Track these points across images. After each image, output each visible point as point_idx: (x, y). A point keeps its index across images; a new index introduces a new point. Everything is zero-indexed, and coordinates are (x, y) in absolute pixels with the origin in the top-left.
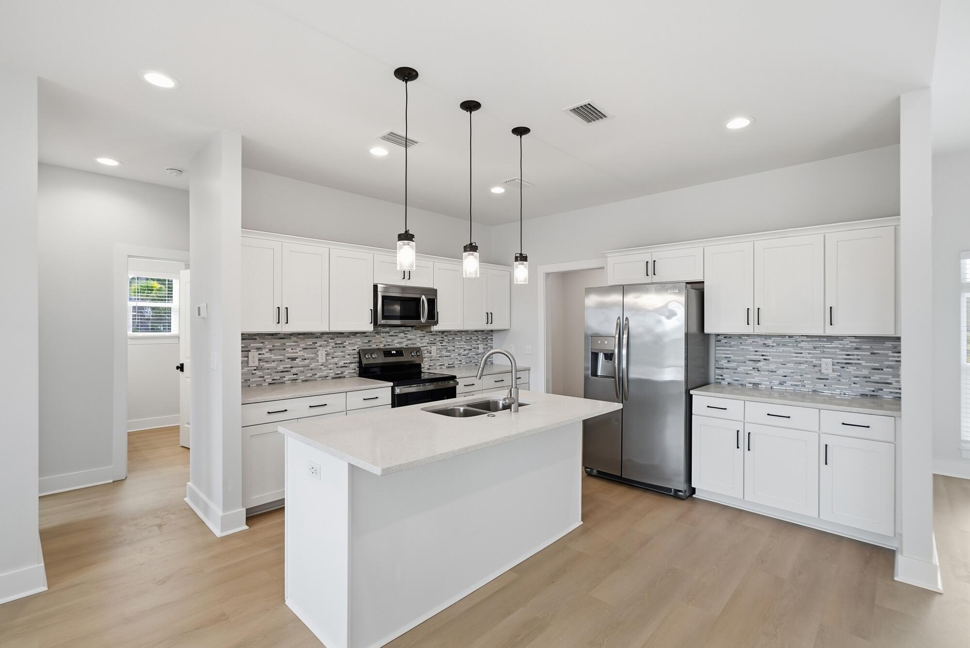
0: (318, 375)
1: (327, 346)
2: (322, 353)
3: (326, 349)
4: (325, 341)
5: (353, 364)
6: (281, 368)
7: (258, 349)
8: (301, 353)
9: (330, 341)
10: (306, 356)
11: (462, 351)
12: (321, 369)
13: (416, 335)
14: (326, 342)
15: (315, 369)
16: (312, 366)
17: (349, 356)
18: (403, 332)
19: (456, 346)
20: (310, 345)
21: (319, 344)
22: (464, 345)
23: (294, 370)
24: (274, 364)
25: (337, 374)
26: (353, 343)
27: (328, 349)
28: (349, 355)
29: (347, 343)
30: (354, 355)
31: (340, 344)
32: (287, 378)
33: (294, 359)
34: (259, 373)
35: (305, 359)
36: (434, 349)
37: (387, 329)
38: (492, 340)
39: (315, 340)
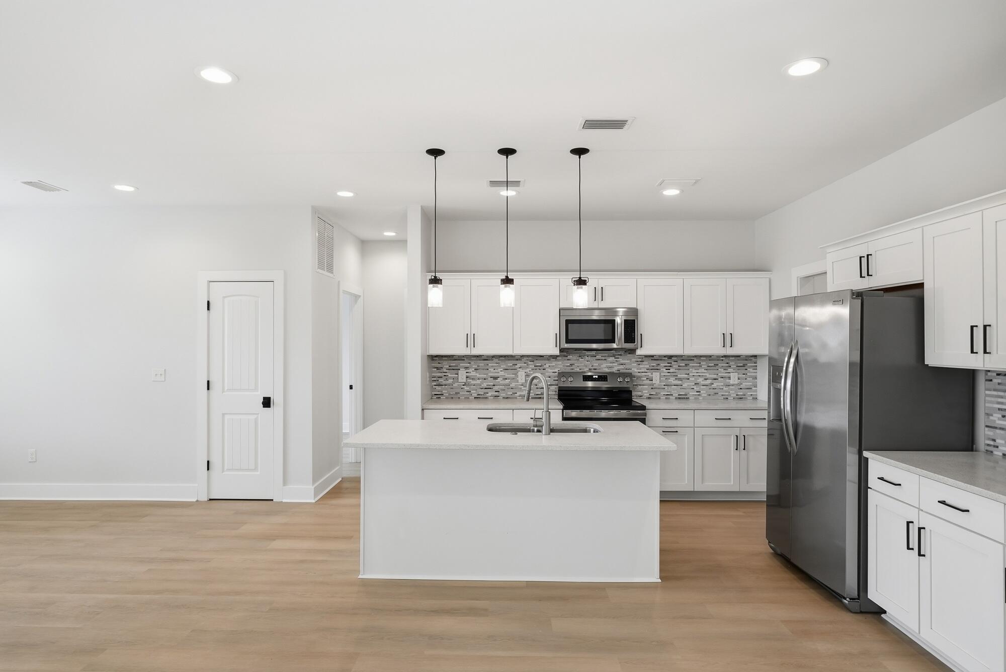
0: (518, 394)
1: (527, 368)
2: (521, 375)
3: (526, 371)
4: (525, 363)
5: (553, 386)
6: (485, 385)
7: (466, 368)
8: (502, 373)
9: (529, 363)
10: (507, 376)
11: (700, 380)
12: (521, 388)
13: (630, 360)
14: (526, 365)
15: (516, 388)
16: (513, 385)
17: (549, 379)
18: (614, 356)
19: (690, 374)
20: (511, 366)
21: (518, 366)
22: (704, 373)
23: (496, 388)
24: (478, 382)
25: (537, 395)
26: (553, 366)
27: (528, 370)
28: (550, 377)
29: (547, 366)
30: (555, 377)
31: (541, 366)
32: (490, 394)
33: (495, 378)
34: (466, 388)
35: (506, 379)
36: (656, 376)
37: (594, 353)
38: (755, 368)
39: (515, 362)
